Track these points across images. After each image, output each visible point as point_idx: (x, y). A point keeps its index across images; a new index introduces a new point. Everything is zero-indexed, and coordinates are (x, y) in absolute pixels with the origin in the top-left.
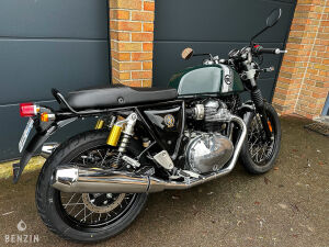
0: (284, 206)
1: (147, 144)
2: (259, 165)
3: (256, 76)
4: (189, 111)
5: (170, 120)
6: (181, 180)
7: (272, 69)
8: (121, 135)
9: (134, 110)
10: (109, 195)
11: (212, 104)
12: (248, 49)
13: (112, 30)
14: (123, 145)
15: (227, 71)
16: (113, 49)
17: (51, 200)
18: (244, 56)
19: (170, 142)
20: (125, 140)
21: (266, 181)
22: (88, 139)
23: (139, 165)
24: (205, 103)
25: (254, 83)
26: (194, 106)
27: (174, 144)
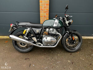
0: (69, 61)
8: (26, 32)
11: (51, 29)
14: (26, 34)
19: (38, 36)
21: (71, 54)
25: (68, 25)
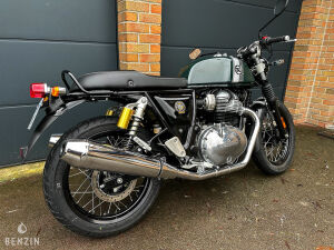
0: (304, 204)
1: (158, 131)
2: (275, 164)
3: (266, 70)
4: (200, 102)
5: (180, 107)
6: (194, 170)
7: (282, 61)
8: (132, 119)
9: (143, 95)
10: (120, 180)
11: (223, 95)
12: (257, 42)
13: (120, 32)
14: (134, 128)
15: (236, 62)
16: (122, 52)
17: (59, 185)
18: (253, 50)
19: (181, 131)
20: (135, 124)
21: (283, 181)
22: (98, 123)
23: (150, 149)
24: (215, 94)
25: (264, 77)
26: (205, 96)
27: (185, 133)
